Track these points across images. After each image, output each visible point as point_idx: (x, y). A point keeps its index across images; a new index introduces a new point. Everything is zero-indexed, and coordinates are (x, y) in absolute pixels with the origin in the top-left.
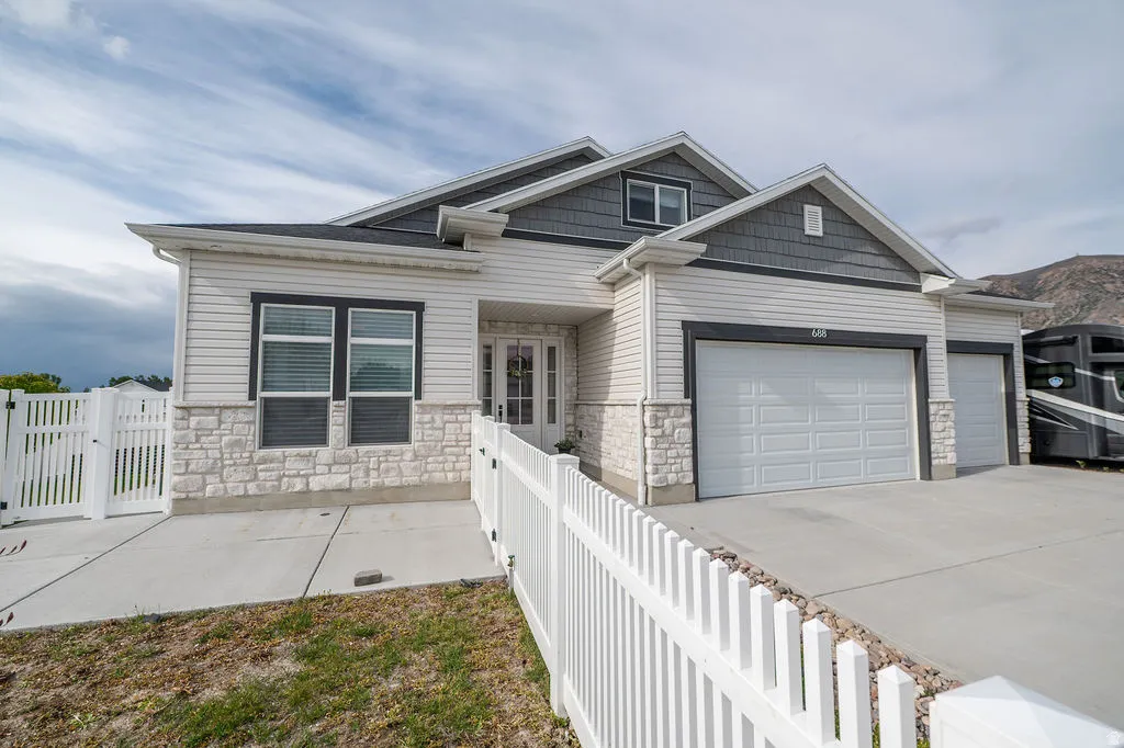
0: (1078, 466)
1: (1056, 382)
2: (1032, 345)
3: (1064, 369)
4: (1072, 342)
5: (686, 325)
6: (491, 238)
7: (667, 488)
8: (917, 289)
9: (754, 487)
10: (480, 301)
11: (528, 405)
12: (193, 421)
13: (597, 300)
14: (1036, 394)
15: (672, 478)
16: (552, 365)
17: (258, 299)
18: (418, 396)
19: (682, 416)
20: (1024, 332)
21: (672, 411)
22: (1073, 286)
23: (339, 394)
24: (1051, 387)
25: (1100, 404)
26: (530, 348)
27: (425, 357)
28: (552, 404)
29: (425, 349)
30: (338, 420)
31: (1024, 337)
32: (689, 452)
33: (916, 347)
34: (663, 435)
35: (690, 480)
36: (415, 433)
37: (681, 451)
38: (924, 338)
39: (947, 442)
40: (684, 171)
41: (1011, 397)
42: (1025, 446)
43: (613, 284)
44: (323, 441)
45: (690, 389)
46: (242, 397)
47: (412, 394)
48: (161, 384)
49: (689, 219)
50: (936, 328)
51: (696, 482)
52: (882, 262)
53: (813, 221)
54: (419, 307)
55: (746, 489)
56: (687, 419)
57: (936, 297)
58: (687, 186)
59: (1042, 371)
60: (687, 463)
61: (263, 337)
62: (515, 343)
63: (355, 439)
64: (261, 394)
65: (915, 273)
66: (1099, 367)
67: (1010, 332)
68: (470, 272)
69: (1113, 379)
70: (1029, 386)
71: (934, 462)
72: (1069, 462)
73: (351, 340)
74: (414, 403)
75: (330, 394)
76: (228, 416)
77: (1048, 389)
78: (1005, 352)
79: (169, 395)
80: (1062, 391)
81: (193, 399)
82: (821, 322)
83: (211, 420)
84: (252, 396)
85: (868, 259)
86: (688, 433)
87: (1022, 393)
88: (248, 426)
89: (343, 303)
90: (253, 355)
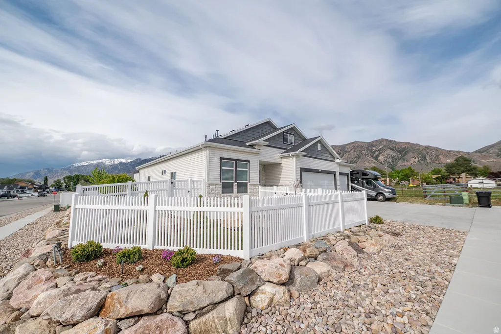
1: (356, 182)
2: (352, 173)
3: (357, 179)
4: (358, 173)
5: (301, 168)
8: (335, 162)
10: (260, 161)
12: (211, 187)
13: (278, 161)
14: (353, 184)
17: (221, 159)
20: (351, 170)
22: (355, 151)
23: (236, 182)
25: (363, 187)
29: (250, 172)
30: (235, 188)
31: (351, 172)
33: (334, 174)
36: (249, 191)
38: (336, 172)
40: (293, 132)
41: (348, 185)
43: (282, 157)
44: (232, 193)
45: (301, 182)
46: (218, 182)
47: (248, 182)
50: (338, 170)
52: (329, 156)
53: (319, 147)
54: (249, 161)
57: (337, 163)
58: (294, 135)
59: (353, 180)
61: (222, 168)
63: (238, 192)
64: (222, 181)
65: (334, 158)
66: (363, 179)
67: (348, 171)
68: (257, 153)
69: (365, 181)
70: (351, 183)
73: (238, 169)
74: (248, 184)
75: (234, 181)
76: (216, 186)
77: (354, 183)
78: (347, 175)
80: (356, 184)
81: (210, 182)
82: (320, 168)
83: (214, 187)
84: (221, 182)
85: (326, 155)
87: (350, 185)
88: (219, 188)
89: (236, 160)
90: (221, 172)
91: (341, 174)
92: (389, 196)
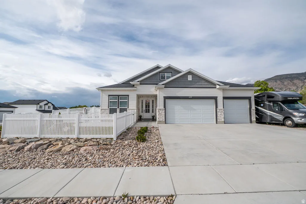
0: (267, 124)
2: (258, 97)
3: (263, 102)
4: (264, 96)
5: (164, 97)
6: (138, 85)
7: (160, 121)
8: (216, 88)
9: (178, 123)
10: (137, 94)
11: (149, 110)
12: (103, 111)
14: (259, 108)
15: (161, 120)
16: (153, 103)
17: (109, 96)
18: (128, 108)
19: (163, 111)
21: (161, 110)
23: (118, 108)
24: (261, 106)
26: (149, 100)
27: (129, 103)
28: (153, 110)
29: (129, 101)
30: (118, 110)
32: (164, 116)
34: (160, 113)
35: (164, 120)
37: (163, 116)
38: (217, 97)
39: (222, 117)
40: (171, 70)
41: (251, 108)
42: (254, 119)
44: (116, 113)
45: (165, 107)
46: (107, 108)
48: (98, 106)
49: (172, 77)
50: (220, 95)
51: (165, 121)
52: (206, 83)
53: (190, 78)
54: (128, 96)
55: (176, 123)
56: (164, 111)
57: (220, 89)
58: (171, 72)
59: (260, 103)
60: (164, 118)
61: (110, 100)
62: (146, 99)
63: (120, 112)
64: (109, 108)
65: (215, 85)
66: (269, 102)
67: (251, 94)
68: (135, 90)
69: (272, 104)
70: (256, 105)
71: (218, 121)
72: (265, 123)
73: (120, 100)
75: (117, 108)
76: (106, 110)
78: (249, 98)
79: (100, 108)
80: (263, 107)
81: (102, 108)
82: (192, 95)
85: (203, 83)
86: (164, 113)
87: (254, 108)
88: (108, 111)
89: (119, 96)
90: (109, 103)
91: (224, 98)
92: (299, 121)
